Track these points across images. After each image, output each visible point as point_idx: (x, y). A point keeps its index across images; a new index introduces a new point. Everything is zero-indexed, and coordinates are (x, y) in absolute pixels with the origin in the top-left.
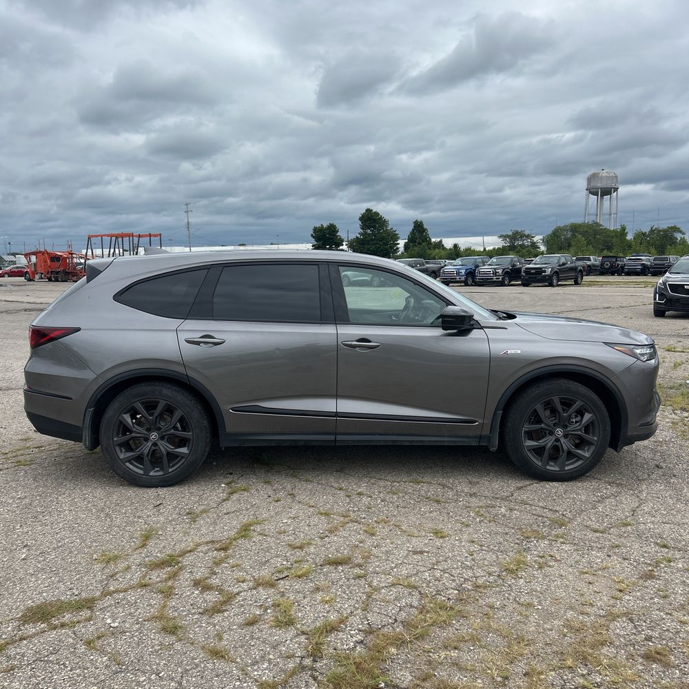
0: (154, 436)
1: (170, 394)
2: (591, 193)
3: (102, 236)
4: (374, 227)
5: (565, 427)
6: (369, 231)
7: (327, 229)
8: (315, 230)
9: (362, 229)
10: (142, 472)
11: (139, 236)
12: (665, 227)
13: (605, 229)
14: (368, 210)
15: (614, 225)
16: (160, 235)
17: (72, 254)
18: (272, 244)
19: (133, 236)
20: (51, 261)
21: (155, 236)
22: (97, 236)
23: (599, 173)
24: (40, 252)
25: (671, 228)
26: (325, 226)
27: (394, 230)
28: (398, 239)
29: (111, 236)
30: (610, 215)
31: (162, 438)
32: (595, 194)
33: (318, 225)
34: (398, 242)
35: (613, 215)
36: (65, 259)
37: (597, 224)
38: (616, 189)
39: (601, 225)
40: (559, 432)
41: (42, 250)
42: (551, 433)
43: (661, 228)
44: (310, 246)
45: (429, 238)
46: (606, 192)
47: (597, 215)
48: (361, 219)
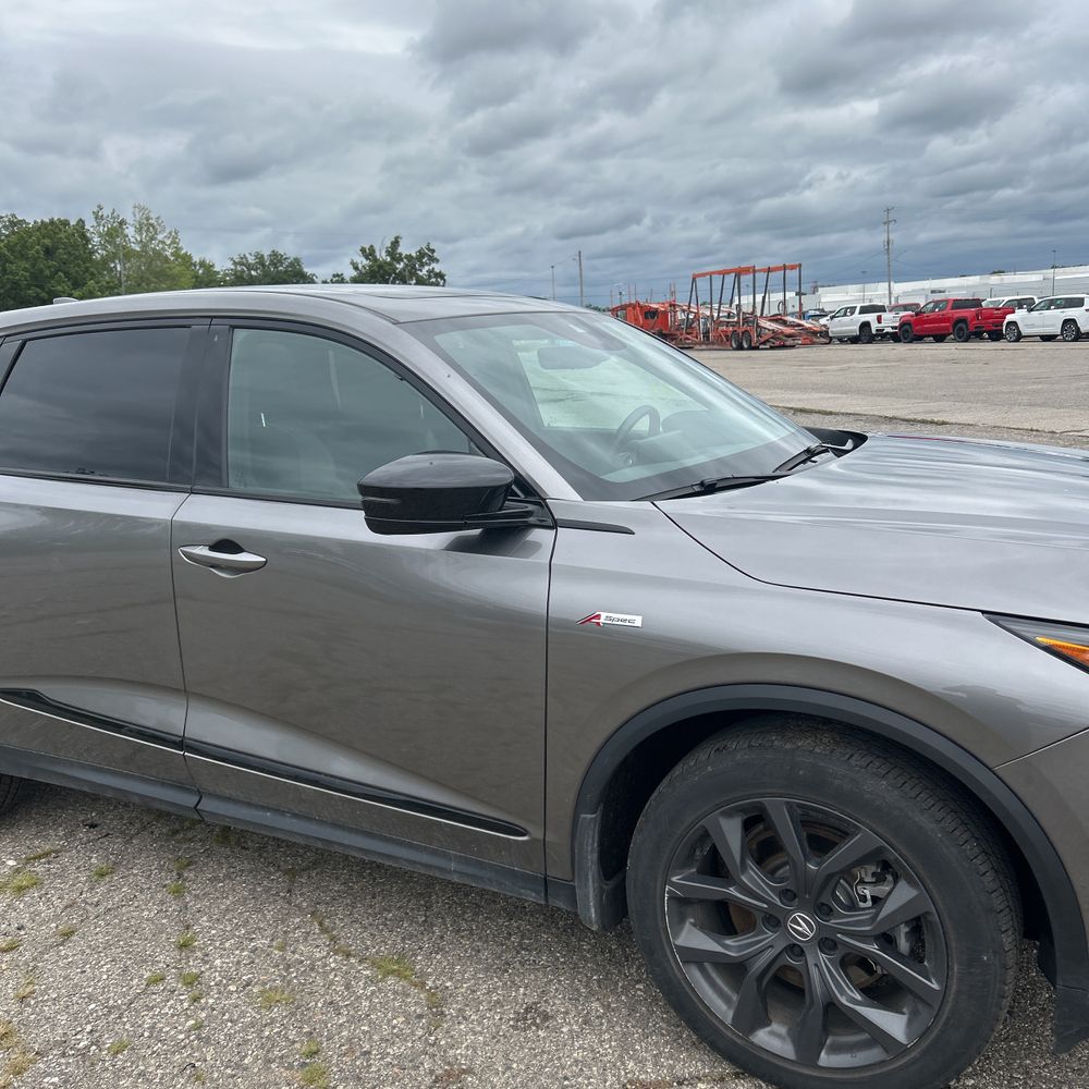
3: (711, 274)
5: (822, 910)
11: (769, 270)
16: (800, 265)
17: (674, 306)
19: (754, 271)
20: (646, 318)
21: (793, 268)
22: (704, 275)
24: (630, 305)
29: (724, 273)
36: (665, 313)
40: (802, 925)
41: (633, 302)
42: (774, 921)
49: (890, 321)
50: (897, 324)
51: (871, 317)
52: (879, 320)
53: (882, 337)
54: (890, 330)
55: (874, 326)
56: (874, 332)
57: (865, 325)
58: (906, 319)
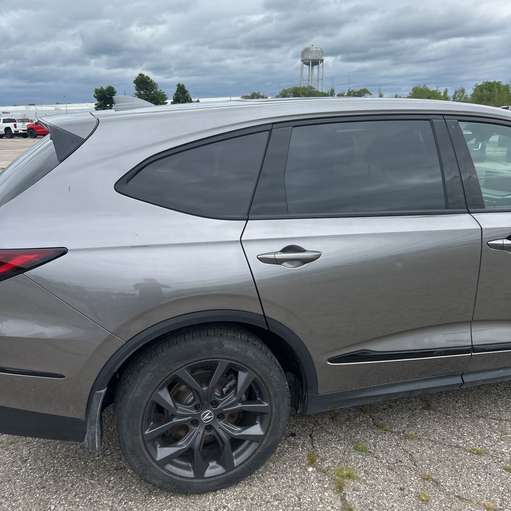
0: (207, 416)
1: (236, 349)
2: (305, 63)
4: (147, 90)
6: (142, 92)
7: (107, 91)
8: (96, 91)
9: (137, 90)
10: (190, 474)
12: (358, 90)
13: (317, 91)
14: (140, 75)
15: (321, 89)
18: (57, 104)
23: (310, 48)
25: (363, 90)
26: (104, 88)
27: (163, 91)
28: (166, 99)
30: (318, 80)
31: (220, 416)
32: (308, 64)
33: (99, 88)
34: (166, 101)
35: (320, 81)
37: (311, 87)
38: (322, 61)
39: (314, 88)
43: (356, 91)
44: (92, 105)
45: (190, 98)
46: (315, 63)
47: (309, 81)
48: (135, 82)
49: (21, 127)
50: (26, 129)
51: (11, 125)
52: (15, 126)
53: (18, 135)
54: (22, 132)
55: (13, 130)
56: (13, 132)
57: (8, 129)
58: (31, 126)
